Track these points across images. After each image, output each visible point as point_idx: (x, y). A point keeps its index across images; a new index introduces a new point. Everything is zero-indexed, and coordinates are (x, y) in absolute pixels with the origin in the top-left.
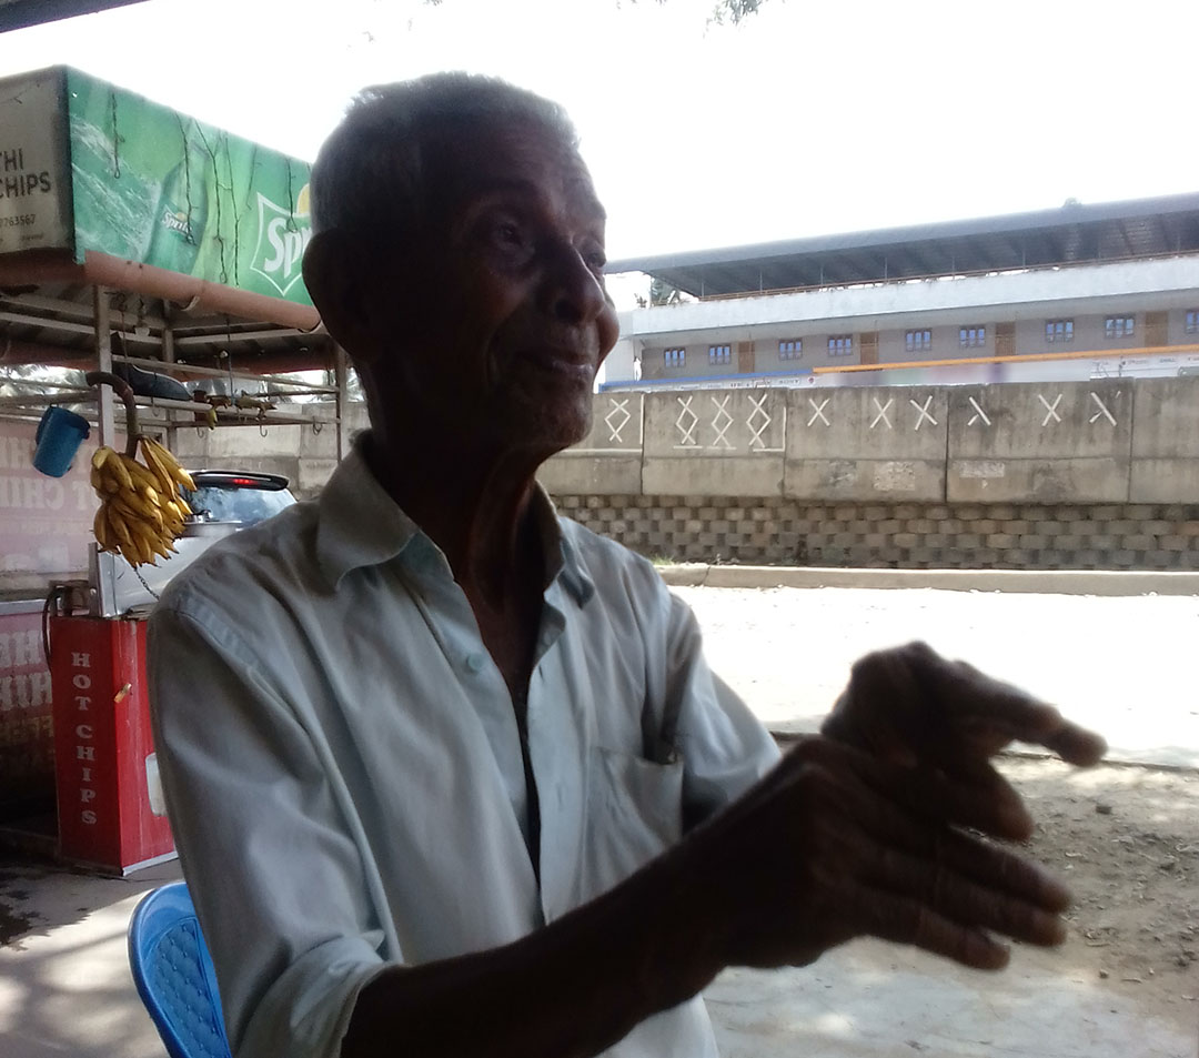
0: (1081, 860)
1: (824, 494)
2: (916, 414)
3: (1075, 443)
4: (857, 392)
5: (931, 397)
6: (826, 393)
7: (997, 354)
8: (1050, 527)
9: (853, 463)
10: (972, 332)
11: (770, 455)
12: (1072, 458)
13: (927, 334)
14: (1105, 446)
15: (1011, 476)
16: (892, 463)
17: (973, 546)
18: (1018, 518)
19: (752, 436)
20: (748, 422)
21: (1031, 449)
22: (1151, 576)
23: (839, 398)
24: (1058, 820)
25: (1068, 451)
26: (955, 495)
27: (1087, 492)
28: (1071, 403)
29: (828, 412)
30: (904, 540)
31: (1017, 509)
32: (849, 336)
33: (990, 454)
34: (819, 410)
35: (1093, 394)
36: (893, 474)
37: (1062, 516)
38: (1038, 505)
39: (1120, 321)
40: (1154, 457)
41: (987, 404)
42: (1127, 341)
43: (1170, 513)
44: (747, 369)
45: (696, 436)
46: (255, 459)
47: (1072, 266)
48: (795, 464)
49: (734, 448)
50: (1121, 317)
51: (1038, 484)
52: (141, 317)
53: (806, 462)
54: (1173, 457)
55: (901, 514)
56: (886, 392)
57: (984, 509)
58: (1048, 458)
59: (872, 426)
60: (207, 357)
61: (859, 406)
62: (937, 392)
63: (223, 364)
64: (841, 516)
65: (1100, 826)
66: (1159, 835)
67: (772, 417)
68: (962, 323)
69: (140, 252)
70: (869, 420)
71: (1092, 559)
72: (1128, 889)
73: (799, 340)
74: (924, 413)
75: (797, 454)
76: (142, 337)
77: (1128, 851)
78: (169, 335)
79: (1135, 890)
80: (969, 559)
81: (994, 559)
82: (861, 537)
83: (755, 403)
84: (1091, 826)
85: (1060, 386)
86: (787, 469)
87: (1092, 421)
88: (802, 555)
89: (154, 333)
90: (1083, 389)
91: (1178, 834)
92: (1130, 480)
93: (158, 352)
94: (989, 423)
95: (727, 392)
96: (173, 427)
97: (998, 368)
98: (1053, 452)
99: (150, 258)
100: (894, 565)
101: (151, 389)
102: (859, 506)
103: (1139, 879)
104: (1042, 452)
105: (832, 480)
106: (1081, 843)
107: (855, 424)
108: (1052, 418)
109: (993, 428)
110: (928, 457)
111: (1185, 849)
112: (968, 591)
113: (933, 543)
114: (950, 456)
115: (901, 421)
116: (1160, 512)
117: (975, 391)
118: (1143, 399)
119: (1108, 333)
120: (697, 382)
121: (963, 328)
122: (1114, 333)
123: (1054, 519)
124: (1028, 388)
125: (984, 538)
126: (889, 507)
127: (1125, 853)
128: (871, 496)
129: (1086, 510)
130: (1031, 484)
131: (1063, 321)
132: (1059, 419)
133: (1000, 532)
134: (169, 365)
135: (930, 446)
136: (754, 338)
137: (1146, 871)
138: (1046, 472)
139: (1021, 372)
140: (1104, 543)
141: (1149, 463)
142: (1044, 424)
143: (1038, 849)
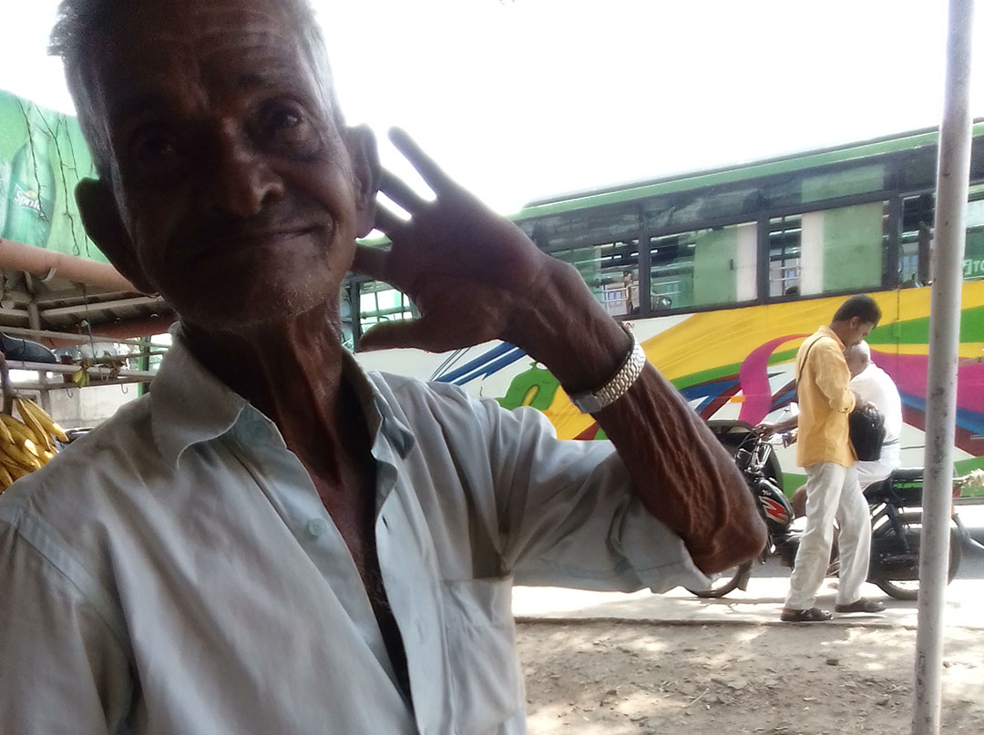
0: (815, 703)
24: (796, 673)
52: (5, 291)
60: (72, 325)
63: (85, 331)
65: (830, 675)
66: (876, 679)
72: (852, 723)
76: (8, 310)
77: (853, 693)
78: (34, 308)
79: (857, 723)
84: (823, 675)
89: (19, 307)
91: (890, 677)
93: (25, 324)
96: (45, 389)
99: (7, 233)
101: (22, 355)
103: (861, 714)
106: (816, 689)
111: (897, 689)
127: (850, 695)
134: (37, 332)
137: (867, 707)
143: (781, 696)
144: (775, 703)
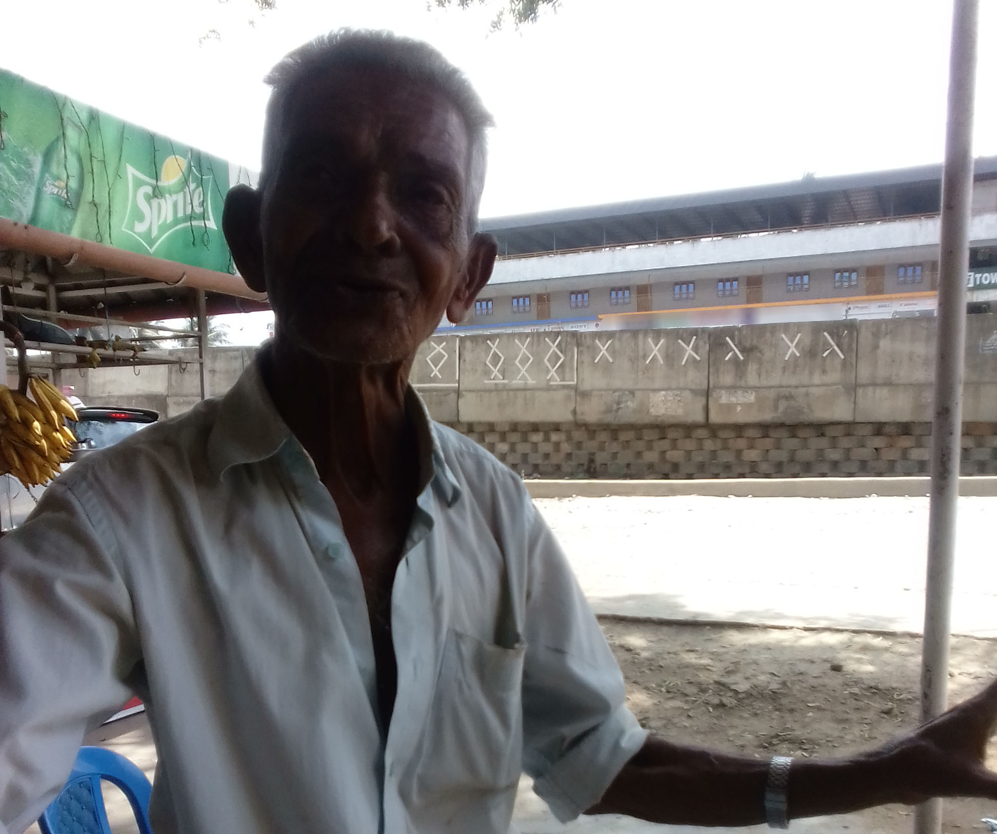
0: (819, 709)
1: (609, 419)
2: (685, 351)
3: (811, 373)
4: (635, 333)
5: (695, 337)
6: (610, 335)
7: (748, 302)
8: (792, 443)
9: (632, 393)
10: (728, 284)
11: (564, 387)
12: (808, 386)
13: (691, 286)
14: (835, 376)
15: (760, 401)
16: (663, 393)
17: (730, 460)
18: (766, 436)
19: (548, 371)
20: (546, 360)
21: (776, 379)
22: (872, 481)
23: (620, 340)
24: (800, 678)
25: (805, 380)
26: (715, 418)
27: (822, 414)
28: (807, 341)
29: (612, 351)
30: (675, 455)
31: (765, 428)
32: (628, 288)
33: (743, 383)
34: (603, 349)
35: (826, 334)
36: (664, 402)
37: (802, 433)
38: (782, 425)
39: (846, 274)
40: (874, 384)
41: (740, 343)
42: (852, 291)
43: (887, 429)
44: (544, 316)
45: (503, 372)
46: (130, 398)
47: (807, 228)
48: (584, 395)
49: (534, 382)
50: (846, 270)
51: (781, 408)
52: (26, 273)
53: (594, 393)
54: (888, 383)
55: (672, 434)
56: (658, 334)
57: (739, 429)
58: (790, 386)
59: (648, 362)
60: (88, 307)
61: (637, 345)
62: (699, 334)
63: (101, 313)
64: (624, 436)
65: (834, 681)
66: (880, 686)
67: (565, 356)
68: (719, 277)
69: (25, 214)
70: (645, 357)
71: (825, 468)
72: (856, 730)
73: (587, 291)
74: (689, 350)
75: (586, 386)
76: (27, 290)
77: (856, 700)
78: (52, 290)
79: (861, 731)
80: (727, 471)
81: (747, 470)
82: (639, 454)
83: (551, 344)
84: (826, 681)
85: (799, 326)
86: (578, 399)
87: (825, 355)
88: (592, 470)
89: (38, 287)
90: (817, 328)
91: (895, 685)
92: (855, 403)
93: (43, 304)
94: (742, 358)
95: (527, 335)
96: (58, 368)
97: (748, 314)
98: (794, 381)
99: (34, 219)
100: (666, 476)
101: (39, 336)
102: (638, 429)
103: (865, 721)
104: (784, 383)
105: (615, 407)
106: (820, 695)
107: (634, 360)
108: (793, 353)
109: (745, 363)
110: (693, 387)
111: (901, 697)
112: (727, 496)
113: (698, 458)
114: (711, 386)
115: (671, 357)
116: (879, 428)
117: (730, 332)
118: (865, 337)
119: (837, 284)
120: (502, 327)
121: (720, 281)
122: (842, 285)
123: (794, 436)
124: (774, 328)
125: (739, 452)
126: (662, 428)
127: (854, 702)
128: (647, 420)
129: (820, 428)
130: (776, 408)
131: (801, 274)
132: (798, 355)
133: (751, 447)
134: (53, 313)
135: (696, 378)
136: (549, 290)
137: (871, 715)
138: (788, 398)
139: (768, 315)
140: (834, 455)
141: (871, 389)
142: (786, 359)
143: (784, 701)
144: (778, 707)
